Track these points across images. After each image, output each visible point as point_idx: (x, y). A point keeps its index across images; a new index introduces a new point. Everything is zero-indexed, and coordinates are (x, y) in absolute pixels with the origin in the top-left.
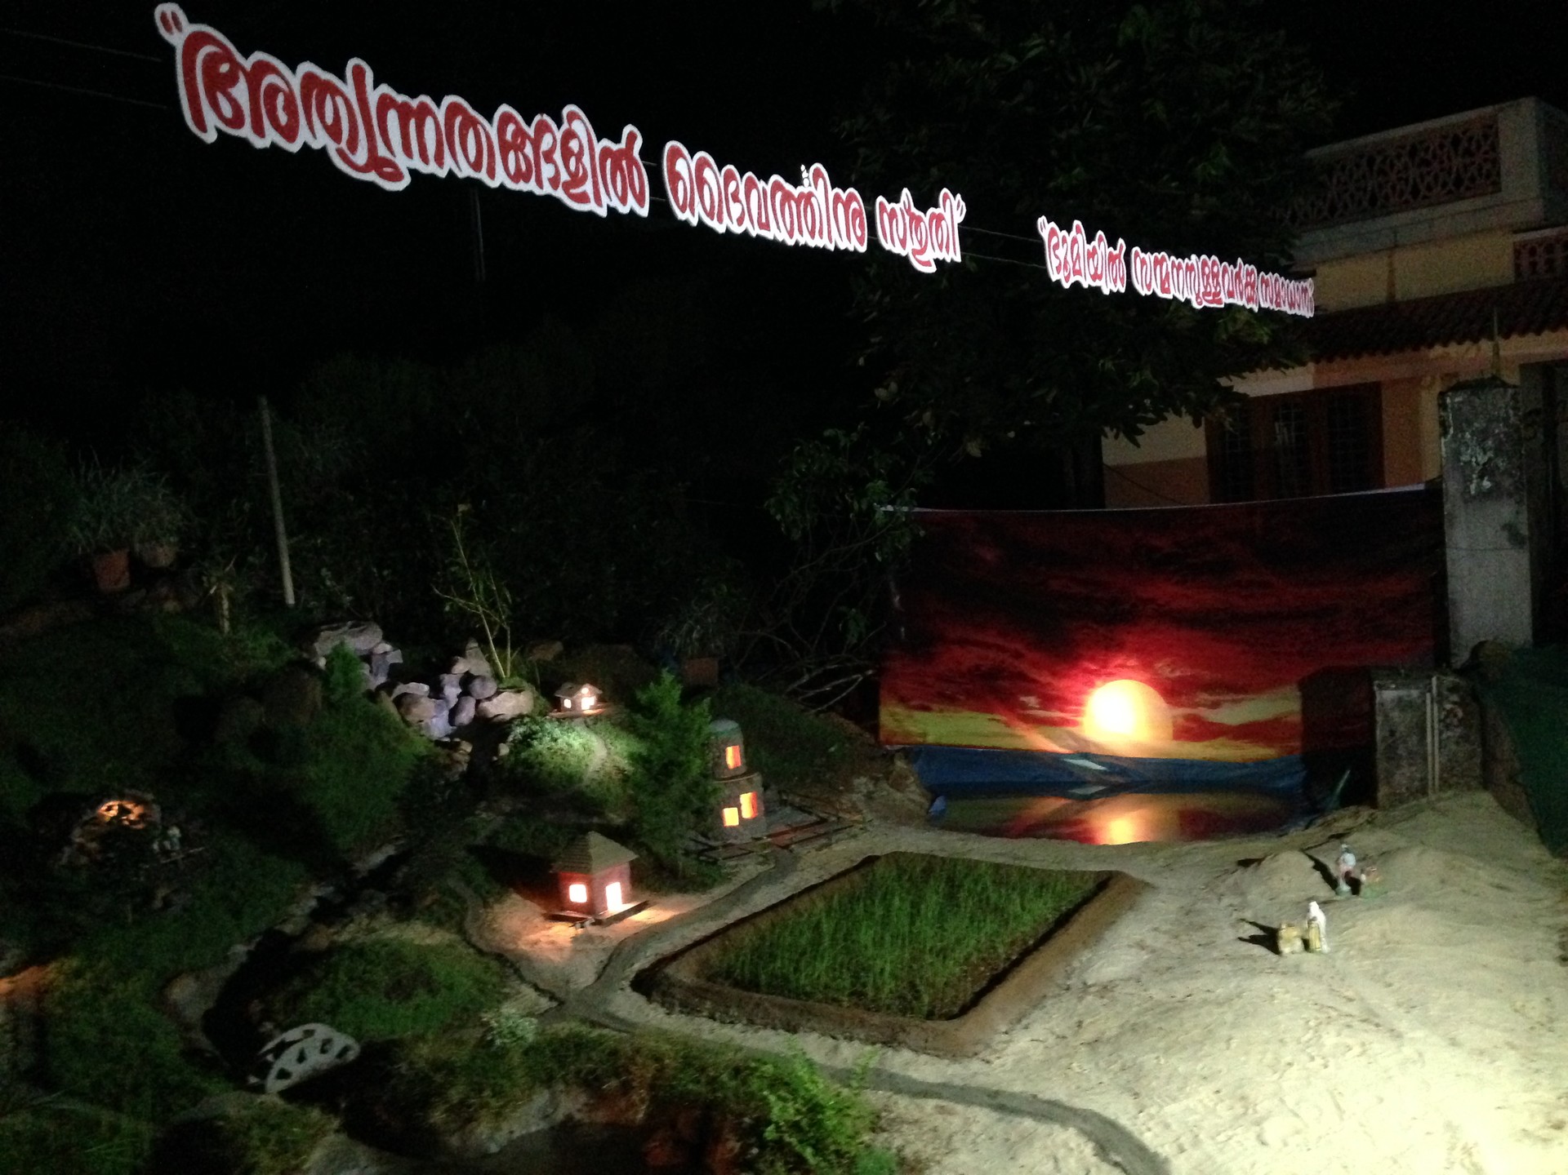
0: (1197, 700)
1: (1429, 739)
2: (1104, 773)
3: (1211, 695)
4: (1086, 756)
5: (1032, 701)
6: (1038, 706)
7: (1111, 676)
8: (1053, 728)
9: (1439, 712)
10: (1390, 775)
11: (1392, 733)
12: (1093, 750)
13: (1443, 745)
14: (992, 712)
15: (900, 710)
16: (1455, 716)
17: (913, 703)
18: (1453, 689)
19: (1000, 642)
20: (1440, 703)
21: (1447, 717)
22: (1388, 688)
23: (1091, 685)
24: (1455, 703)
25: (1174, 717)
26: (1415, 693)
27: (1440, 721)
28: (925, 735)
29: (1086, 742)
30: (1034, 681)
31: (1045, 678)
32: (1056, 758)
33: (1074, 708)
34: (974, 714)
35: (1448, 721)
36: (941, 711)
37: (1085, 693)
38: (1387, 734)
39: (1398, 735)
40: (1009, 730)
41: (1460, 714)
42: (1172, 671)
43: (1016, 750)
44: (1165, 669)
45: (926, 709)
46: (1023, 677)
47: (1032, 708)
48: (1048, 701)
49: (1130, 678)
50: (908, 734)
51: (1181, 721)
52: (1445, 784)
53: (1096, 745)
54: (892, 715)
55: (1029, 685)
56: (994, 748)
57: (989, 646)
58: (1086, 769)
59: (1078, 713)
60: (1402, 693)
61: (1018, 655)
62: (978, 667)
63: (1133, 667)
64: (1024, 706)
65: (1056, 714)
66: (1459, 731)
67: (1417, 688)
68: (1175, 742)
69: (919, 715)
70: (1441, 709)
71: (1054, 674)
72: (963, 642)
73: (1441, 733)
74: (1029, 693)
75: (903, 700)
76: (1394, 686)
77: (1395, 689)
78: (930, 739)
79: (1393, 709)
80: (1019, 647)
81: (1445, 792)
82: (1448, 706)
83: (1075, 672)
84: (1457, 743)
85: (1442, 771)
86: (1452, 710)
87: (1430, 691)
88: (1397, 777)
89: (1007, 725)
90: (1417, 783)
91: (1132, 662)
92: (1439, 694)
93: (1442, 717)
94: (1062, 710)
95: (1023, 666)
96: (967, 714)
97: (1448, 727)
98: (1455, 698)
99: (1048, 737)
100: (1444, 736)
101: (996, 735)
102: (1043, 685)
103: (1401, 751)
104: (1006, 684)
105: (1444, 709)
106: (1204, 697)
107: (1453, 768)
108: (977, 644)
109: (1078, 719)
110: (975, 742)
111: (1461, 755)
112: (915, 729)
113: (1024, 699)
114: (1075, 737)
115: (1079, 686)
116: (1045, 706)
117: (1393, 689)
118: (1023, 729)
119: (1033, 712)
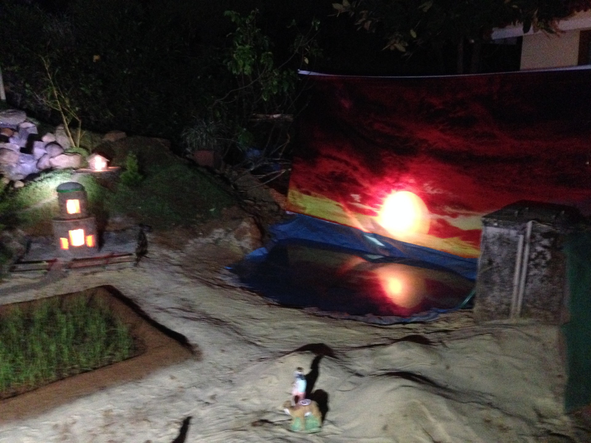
0: (445, 211)
2: (381, 247)
3: (453, 208)
4: (375, 235)
5: (357, 197)
6: (359, 201)
7: (400, 188)
8: (366, 216)
9: (530, 252)
11: (491, 263)
12: (380, 233)
13: (530, 280)
14: (338, 201)
15: (296, 192)
16: (544, 258)
17: (304, 189)
18: (546, 235)
19: (348, 159)
20: (532, 245)
21: (537, 257)
22: (491, 225)
23: (389, 191)
24: (545, 247)
25: (432, 219)
26: (513, 233)
27: (530, 260)
28: (305, 208)
29: (379, 227)
30: (361, 186)
31: (366, 185)
32: (361, 233)
33: (378, 205)
34: (330, 201)
35: (537, 261)
36: (316, 196)
37: (383, 196)
38: (486, 262)
39: (494, 264)
40: (343, 213)
41: (549, 257)
42: (432, 190)
43: (345, 225)
44: (429, 190)
45: (308, 194)
46: (355, 182)
47: (356, 202)
48: (366, 199)
49: (410, 191)
50: (298, 206)
52: (525, 312)
53: (383, 229)
54: (293, 194)
55: (357, 187)
56: (334, 222)
57: (340, 161)
58: (373, 243)
59: (378, 208)
61: (355, 169)
62: (333, 173)
63: (411, 184)
64: (352, 200)
65: (367, 207)
66: (545, 271)
68: (429, 236)
69: (305, 197)
70: (532, 249)
71: (372, 183)
72: (329, 157)
73: (529, 269)
74: (356, 192)
75: (299, 187)
76: (496, 224)
78: (307, 212)
79: (493, 243)
80: (355, 163)
82: (539, 249)
83: (381, 183)
84: (542, 281)
85: (525, 301)
86: (540, 253)
88: (489, 299)
91: (412, 181)
92: (532, 237)
93: (533, 256)
94: (372, 206)
95: (356, 176)
96: (327, 200)
97: (536, 266)
98: (545, 242)
99: (360, 221)
100: (531, 273)
101: (334, 214)
102: (366, 189)
103: (496, 278)
104: (345, 184)
105: (535, 251)
106: (448, 209)
107: (535, 301)
108: (335, 159)
109: (378, 212)
110: (327, 217)
111: (543, 291)
112: (301, 205)
113: (353, 195)
114: (374, 223)
115: (382, 192)
116: (363, 201)
117: (495, 227)
118: (349, 213)
119: (356, 204)
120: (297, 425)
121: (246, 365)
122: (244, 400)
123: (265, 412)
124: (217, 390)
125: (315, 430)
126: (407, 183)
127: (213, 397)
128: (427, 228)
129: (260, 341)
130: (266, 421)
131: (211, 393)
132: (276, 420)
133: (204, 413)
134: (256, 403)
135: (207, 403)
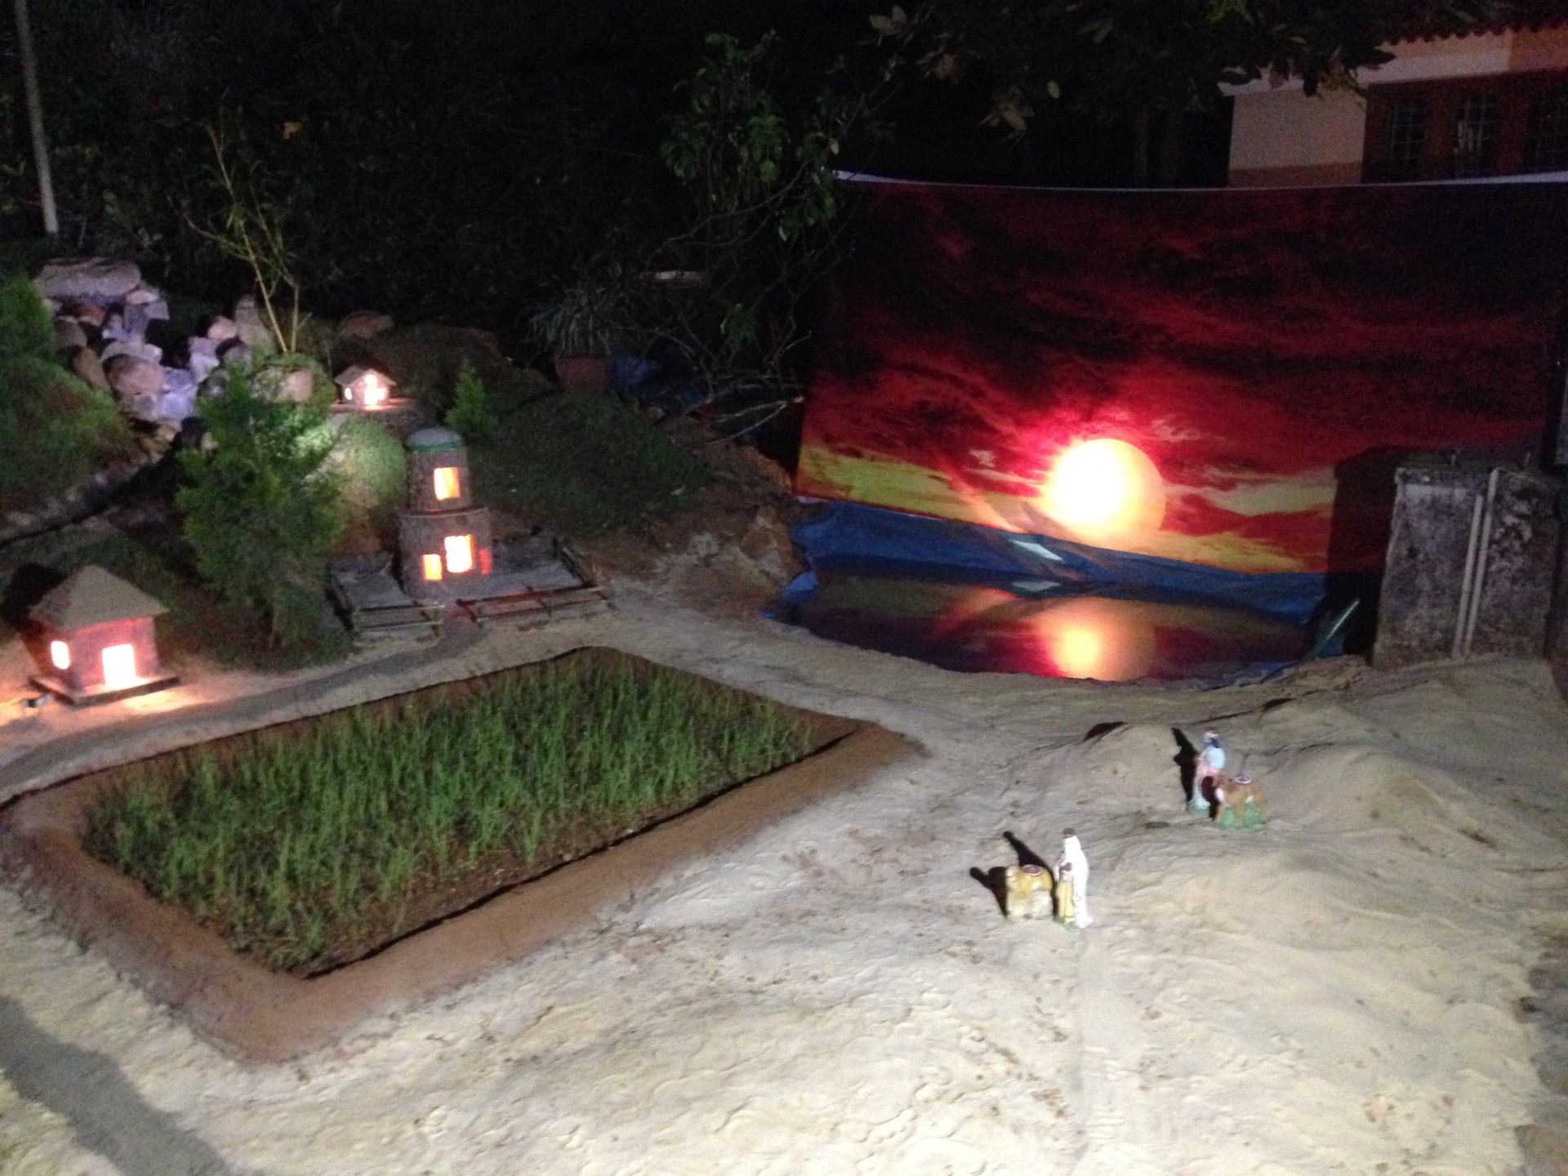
0: (1203, 476)
1: (1468, 569)
2: (1057, 564)
3: (1223, 471)
4: (1039, 539)
5: (985, 456)
6: (992, 465)
7: (1094, 432)
8: (1010, 498)
9: (1493, 527)
10: (1397, 616)
11: (1413, 553)
12: (1051, 532)
13: (1490, 581)
14: (934, 467)
15: (823, 452)
16: (1519, 536)
17: (841, 445)
18: (1524, 494)
19: (956, 371)
20: (1497, 514)
21: (1505, 536)
22: (1418, 481)
23: (1064, 441)
24: (1521, 516)
25: (1168, 496)
26: (1459, 493)
27: (1491, 542)
28: (849, 488)
29: (1046, 520)
30: (993, 431)
31: (1006, 427)
32: (1002, 536)
33: (1037, 472)
34: (913, 467)
35: (1506, 544)
36: (873, 459)
37: (1050, 452)
38: (1405, 553)
39: (1421, 557)
40: (953, 493)
41: (1527, 534)
42: (1174, 434)
43: (957, 521)
44: (1165, 431)
45: (857, 454)
46: (979, 424)
47: (983, 467)
48: (1007, 459)
49: (1118, 438)
50: (831, 484)
51: (1178, 504)
52: (1482, 642)
53: (1055, 525)
54: (814, 458)
55: (985, 435)
56: (930, 515)
57: (938, 376)
58: (1034, 556)
59: (1040, 479)
60: (1441, 491)
61: (978, 394)
62: (923, 405)
63: (1122, 423)
64: (975, 463)
65: (1012, 478)
66: (1519, 562)
67: (1465, 486)
68: (1165, 533)
69: (846, 461)
70: (1498, 522)
71: (1018, 423)
72: (911, 369)
73: (1489, 561)
74: (983, 446)
75: (829, 439)
76: (1427, 479)
77: (1430, 484)
78: (855, 495)
79: (1421, 516)
80: (979, 380)
81: (1480, 653)
82: (1510, 520)
83: (1044, 423)
84: (1514, 580)
85: (1482, 619)
86: (1514, 527)
87: (1485, 493)
88: (1409, 623)
89: (951, 487)
90: (1438, 635)
91: (1123, 415)
92: (1498, 498)
93: (1498, 536)
94: (1021, 474)
95: (979, 408)
96: (904, 466)
97: (1503, 553)
98: (1523, 507)
99: (996, 508)
100: (1493, 568)
101: (935, 498)
102: (1004, 438)
103: (1423, 582)
104: (956, 430)
105: (1503, 524)
106: (1212, 472)
107: (1499, 618)
108: (925, 372)
109: (1041, 488)
110: (910, 504)
111: (1516, 598)
112: (838, 478)
113: (976, 453)
114: (1031, 512)
115: (1047, 443)
116: (1000, 466)
117: (1426, 484)
118: (967, 493)
119: (984, 472)
125: (1258, 826)
126: (1113, 421)
128: (1158, 517)
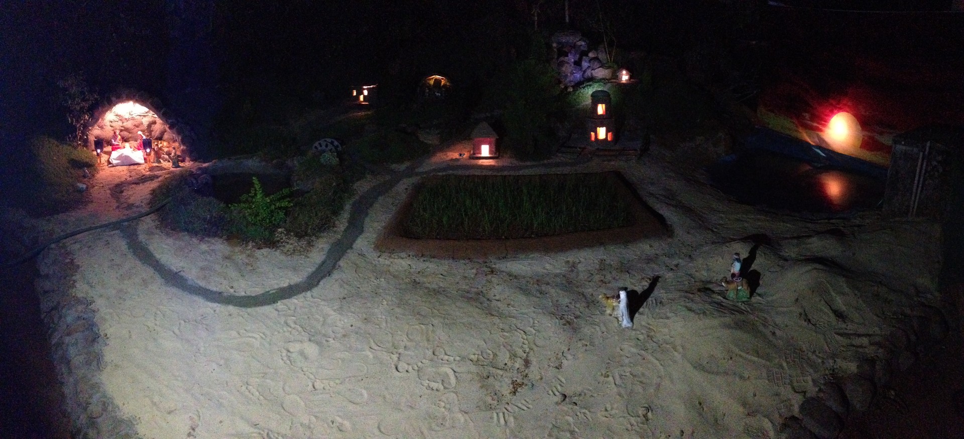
1: (916, 183)
2: (824, 158)
3: (880, 128)
4: (820, 148)
6: (808, 119)
7: (840, 109)
8: (813, 131)
9: (927, 165)
11: (898, 173)
12: (824, 146)
13: (925, 188)
14: (792, 118)
15: (764, 110)
16: (938, 171)
17: (770, 108)
18: (941, 153)
19: (801, 83)
20: (929, 160)
21: (932, 170)
22: (900, 143)
23: (835, 113)
24: (939, 162)
25: (862, 136)
26: (914, 150)
27: (926, 171)
29: (824, 141)
30: (811, 106)
31: (816, 106)
32: (809, 146)
33: (825, 123)
34: (786, 117)
35: (932, 174)
37: (831, 117)
39: (900, 175)
40: (796, 128)
43: (795, 138)
44: (863, 110)
46: (807, 104)
48: (814, 117)
49: (848, 112)
50: (764, 122)
51: (865, 139)
52: (920, 213)
53: (826, 143)
54: (762, 112)
55: (809, 108)
60: (909, 149)
61: (806, 91)
62: (789, 95)
63: (849, 106)
64: (803, 118)
65: (814, 125)
66: (937, 182)
67: (917, 147)
68: (861, 149)
69: (770, 114)
70: (929, 163)
73: (924, 181)
75: (766, 106)
78: (770, 126)
79: (900, 159)
81: (919, 217)
82: (935, 163)
83: (827, 104)
84: (934, 190)
86: (936, 166)
87: (924, 151)
90: (904, 208)
91: (849, 103)
92: (930, 153)
93: (929, 169)
94: (818, 123)
96: (783, 117)
97: (930, 177)
98: (940, 158)
99: (809, 136)
100: (927, 183)
101: (790, 129)
102: (813, 109)
103: (900, 185)
104: (799, 105)
105: (931, 165)
106: (877, 128)
107: (927, 203)
109: (825, 128)
110: (783, 131)
112: (766, 120)
113: (804, 114)
114: (819, 137)
115: (830, 113)
116: (812, 120)
117: (903, 145)
118: (800, 129)
119: (806, 121)
120: (731, 295)
121: (702, 245)
122: (696, 271)
123: (710, 282)
124: (680, 261)
125: (744, 300)
126: (846, 105)
127: (677, 266)
128: (859, 143)
129: (716, 228)
130: (709, 289)
131: (675, 262)
132: (717, 289)
133: (669, 275)
134: (704, 275)
135: (672, 269)
